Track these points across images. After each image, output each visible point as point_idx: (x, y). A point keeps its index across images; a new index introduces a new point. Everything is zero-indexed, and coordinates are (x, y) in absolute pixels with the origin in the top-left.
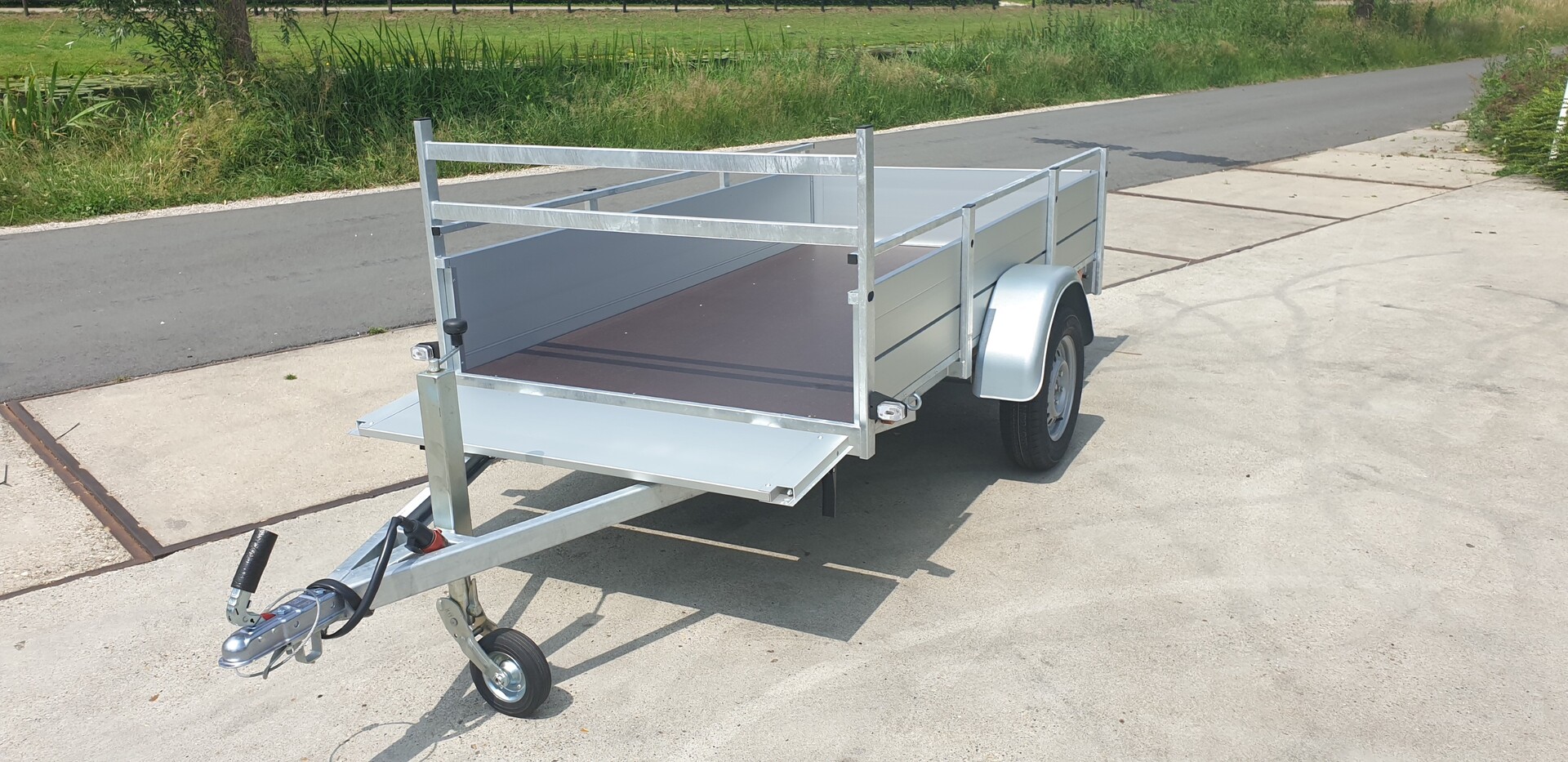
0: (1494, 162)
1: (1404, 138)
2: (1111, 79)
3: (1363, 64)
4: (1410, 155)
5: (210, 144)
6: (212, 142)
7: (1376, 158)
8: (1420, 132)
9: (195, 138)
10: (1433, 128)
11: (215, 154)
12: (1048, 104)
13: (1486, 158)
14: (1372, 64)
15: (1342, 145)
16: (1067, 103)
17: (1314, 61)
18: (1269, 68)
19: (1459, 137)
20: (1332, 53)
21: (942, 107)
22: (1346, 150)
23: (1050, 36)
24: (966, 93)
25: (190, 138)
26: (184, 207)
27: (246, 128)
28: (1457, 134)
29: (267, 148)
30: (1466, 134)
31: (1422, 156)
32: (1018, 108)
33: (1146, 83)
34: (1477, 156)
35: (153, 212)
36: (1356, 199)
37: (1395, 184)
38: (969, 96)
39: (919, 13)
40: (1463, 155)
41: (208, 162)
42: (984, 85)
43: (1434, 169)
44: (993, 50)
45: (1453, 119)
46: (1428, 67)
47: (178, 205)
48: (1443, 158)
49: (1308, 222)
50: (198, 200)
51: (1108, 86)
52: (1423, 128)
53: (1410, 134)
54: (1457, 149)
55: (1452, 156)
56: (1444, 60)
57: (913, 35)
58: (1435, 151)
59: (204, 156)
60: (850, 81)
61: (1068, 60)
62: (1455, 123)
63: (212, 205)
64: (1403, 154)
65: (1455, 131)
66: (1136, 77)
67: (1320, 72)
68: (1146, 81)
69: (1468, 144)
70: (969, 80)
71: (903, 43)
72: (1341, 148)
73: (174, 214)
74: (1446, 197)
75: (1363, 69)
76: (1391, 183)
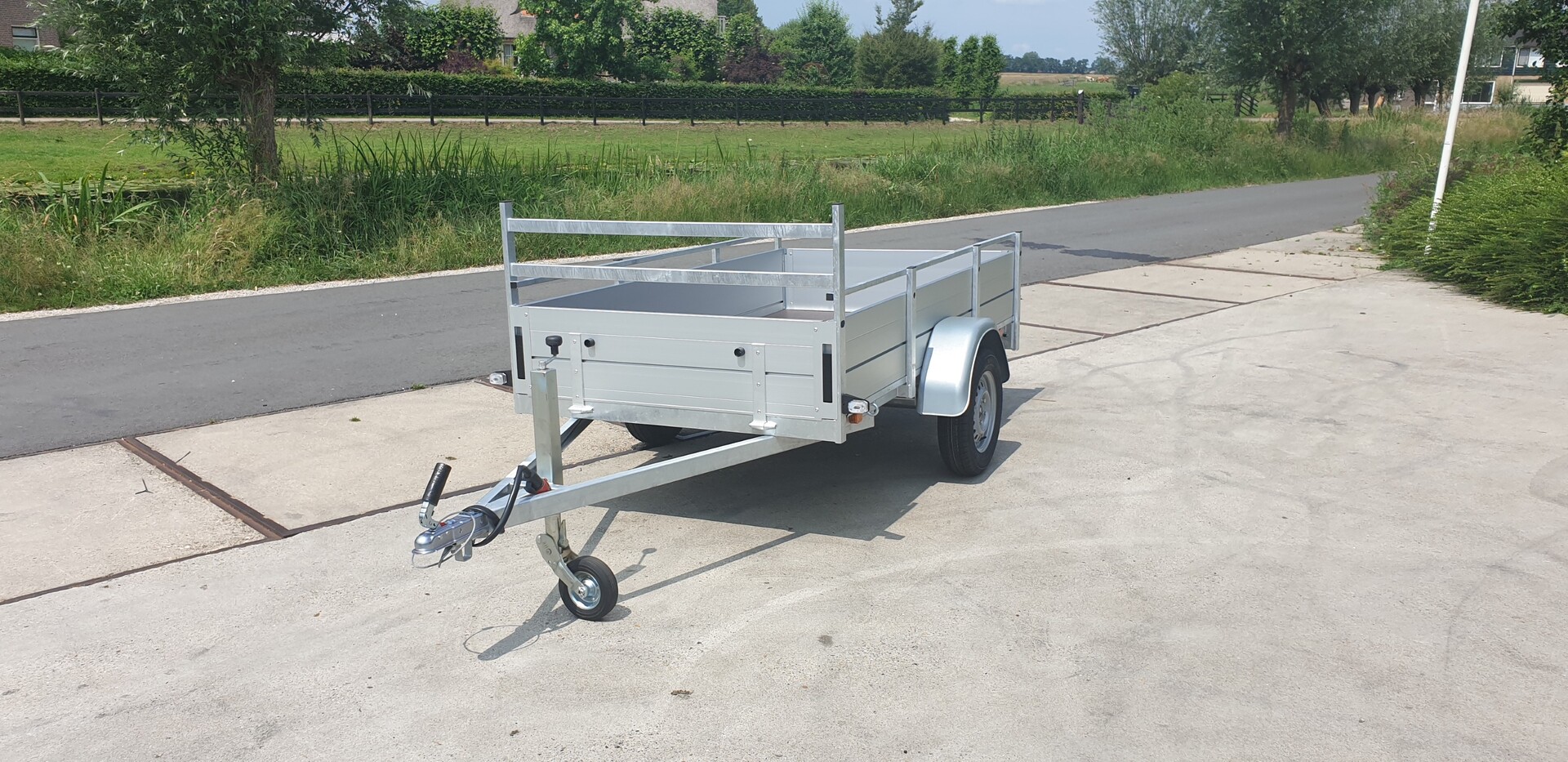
0: (1382, 259)
1: (1307, 239)
2: (1049, 187)
3: (1283, 175)
4: (1310, 253)
5: (241, 238)
6: (241, 236)
7: (1280, 256)
8: (1322, 234)
9: (228, 232)
10: (1334, 230)
11: (246, 247)
12: (991, 209)
13: (1375, 256)
14: (1291, 176)
15: (1253, 245)
16: (1008, 209)
17: (1237, 172)
18: (1196, 177)
19: (1355, 238)
20: (1255, 165)
21: (894, 212)
22: (1256, 249)
23: (993, 148)
24: (915, 200)
25: (224, 232)
26: (220, 293)
27: (274, 224)
28: (1355, 236)
29: (290, 242)
30: (1361, 236)
31: (1320, 254)
32: (963, 213)
33: (1080, 190)
34: (1368, 254)
35: (194, 297)
36: (1257, 287)
37: (1292, 276)
38: (919, 202)
39: (873, 128)
40: (1356, 253)
41: (240, 253)
42: (933, 192)
43: (1327, 265)
44: (939, 161)
45: (1354, 223)
46: (1343, 179)
47: (214, 290)
48: (1339, 256)
49: (1210, 305)
50: (232, 287)
51: (1047, 193)
52: (1326, 230)
53: (1314, 236)
54: (1352, 248)
55: (1347, 254)
56: (1357, 173)
57: (868, 148)
58: (1333, 250)
59: (236, 248)
60: (811, 188)
61: (1008, 170)
62: (1354, 227)
63: (245, 291)
64: (1304, 252)
65: (1353, 233)
66: (1071, 184)
67: (1243, 181)
68: (1081, 189)
69: (1363, 244)
70: (918, 187)
71: (858, 156)
72: (1251, 247)
73: (212, 298)
74: (1335, 286)
75: (1283, 179)
76: (1288, 275)
